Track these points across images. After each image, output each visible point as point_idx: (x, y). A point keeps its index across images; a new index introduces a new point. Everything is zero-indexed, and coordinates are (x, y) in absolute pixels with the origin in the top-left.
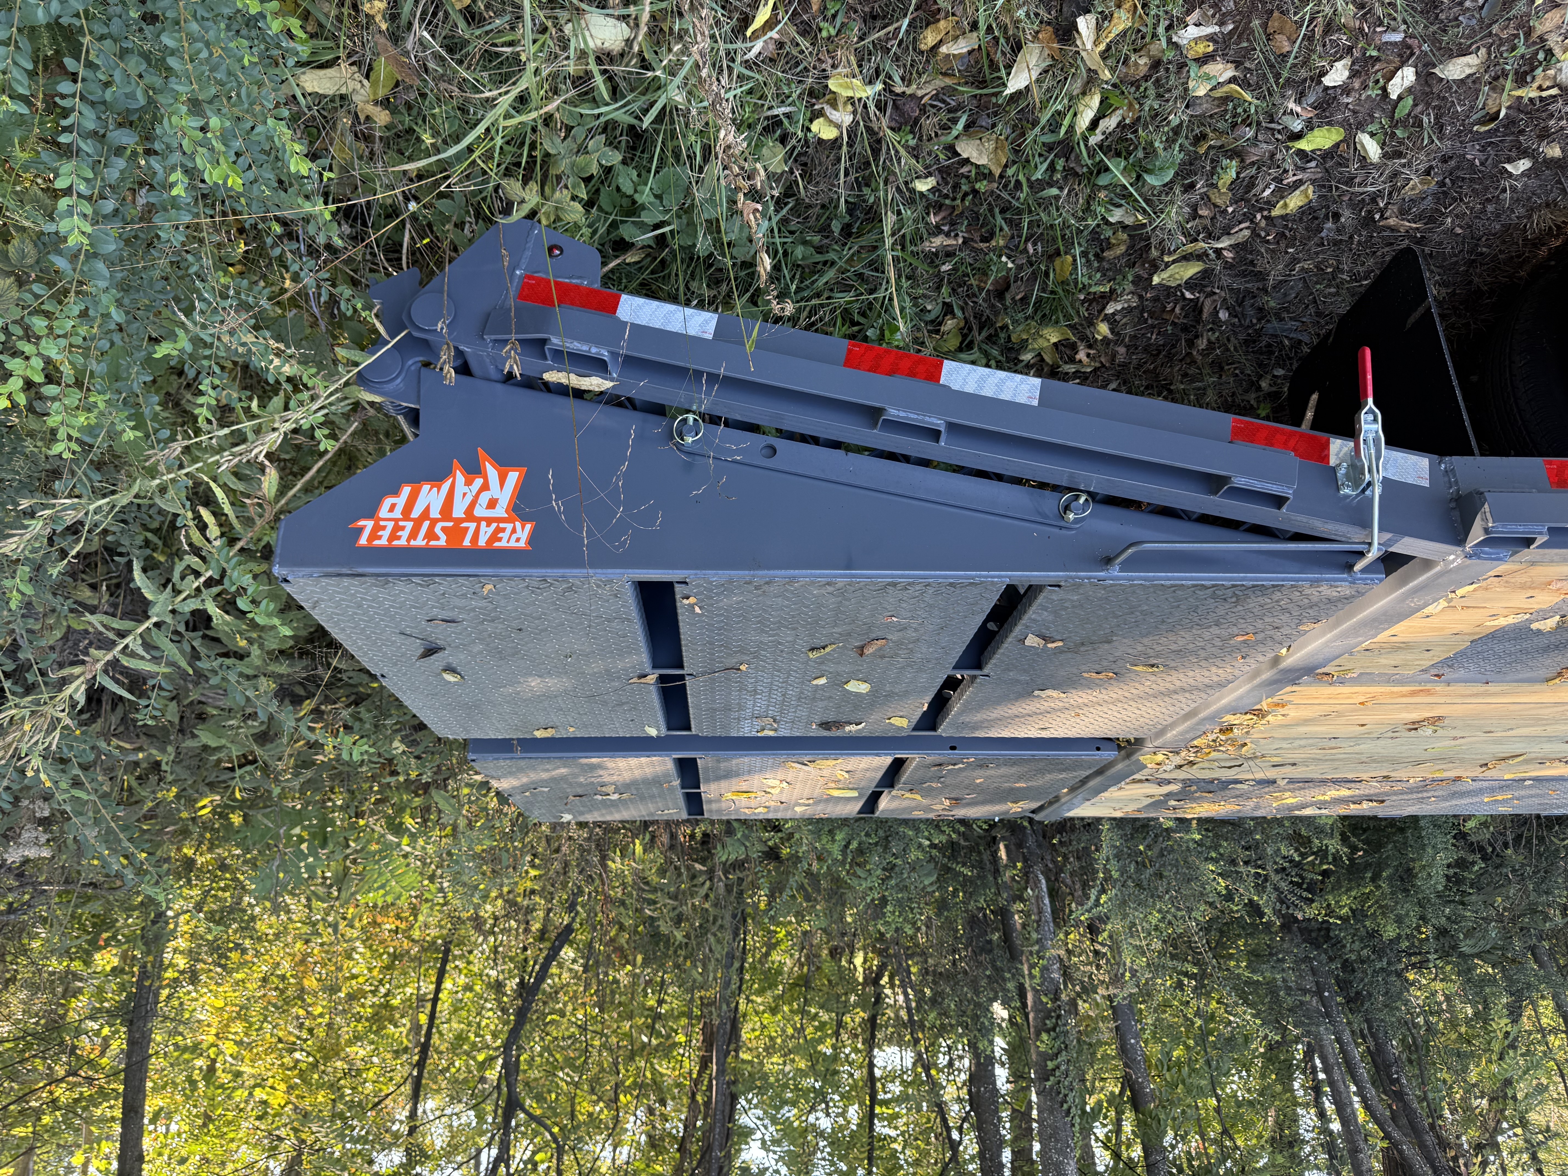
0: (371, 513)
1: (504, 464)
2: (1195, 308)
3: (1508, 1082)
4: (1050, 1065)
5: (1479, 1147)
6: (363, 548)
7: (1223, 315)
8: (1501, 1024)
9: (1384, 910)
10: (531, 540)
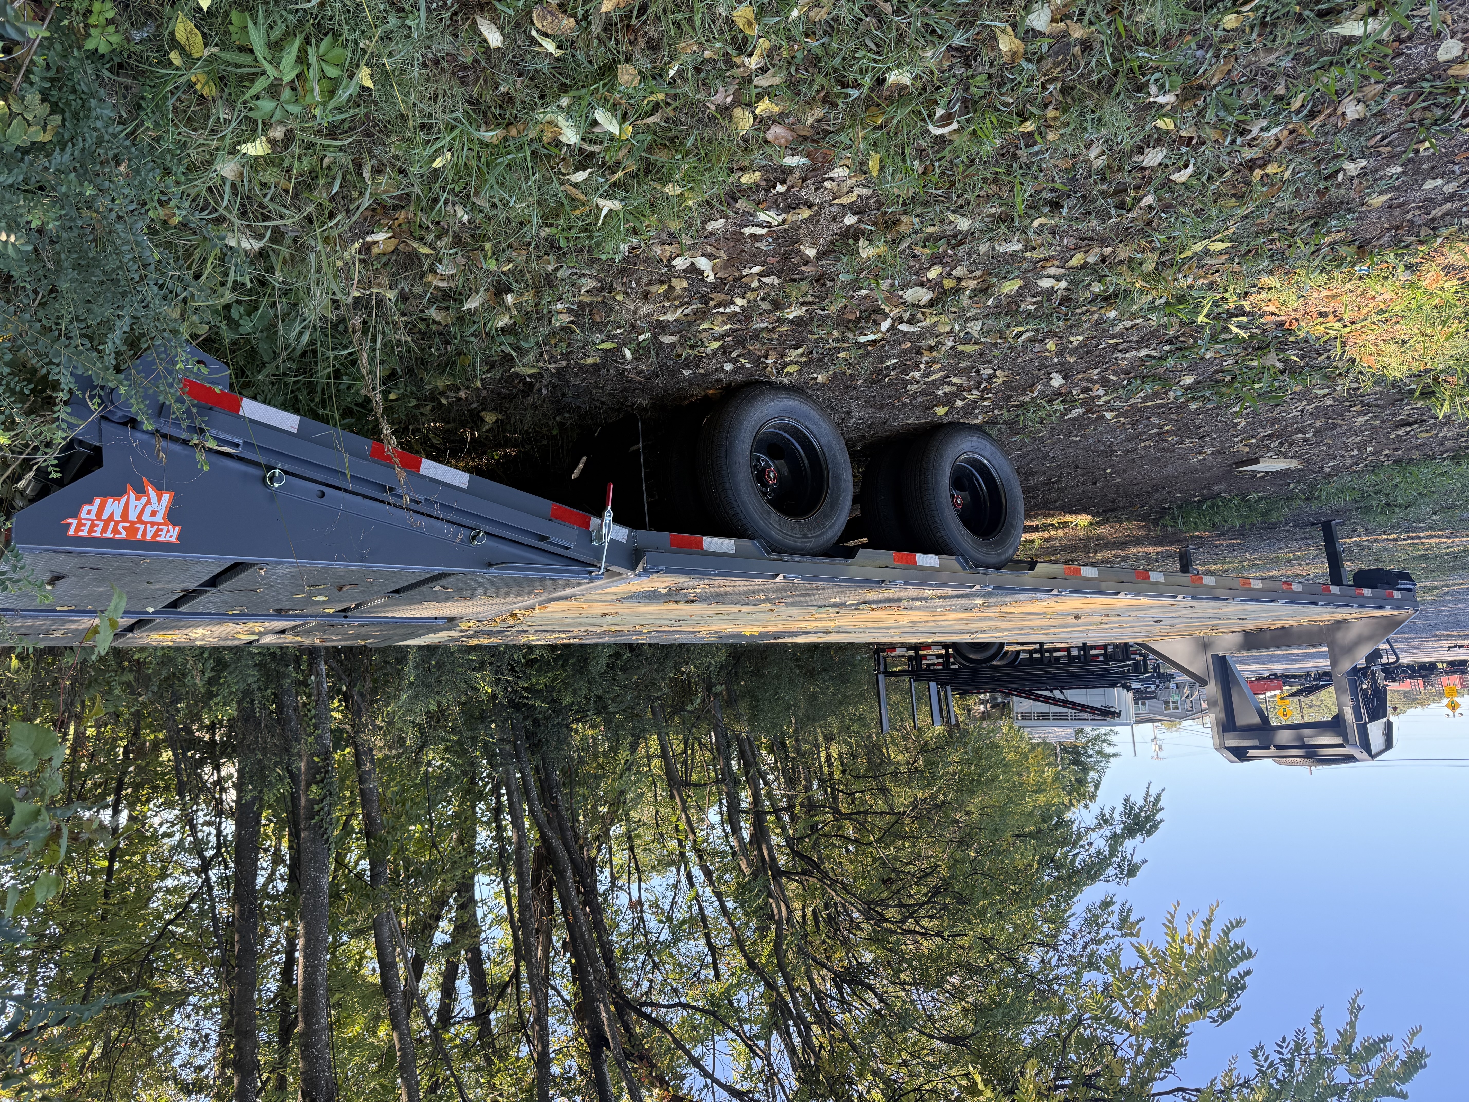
0: (75, 515)
1: (160, 488)
2: (531, 385)
3: (622, 793)
4: (316, 808)
5: (597, 838)
6: (71, 537)
7: (544, 391)
8: (623, 755)
9: (566, 685)
10: (179, 537)
